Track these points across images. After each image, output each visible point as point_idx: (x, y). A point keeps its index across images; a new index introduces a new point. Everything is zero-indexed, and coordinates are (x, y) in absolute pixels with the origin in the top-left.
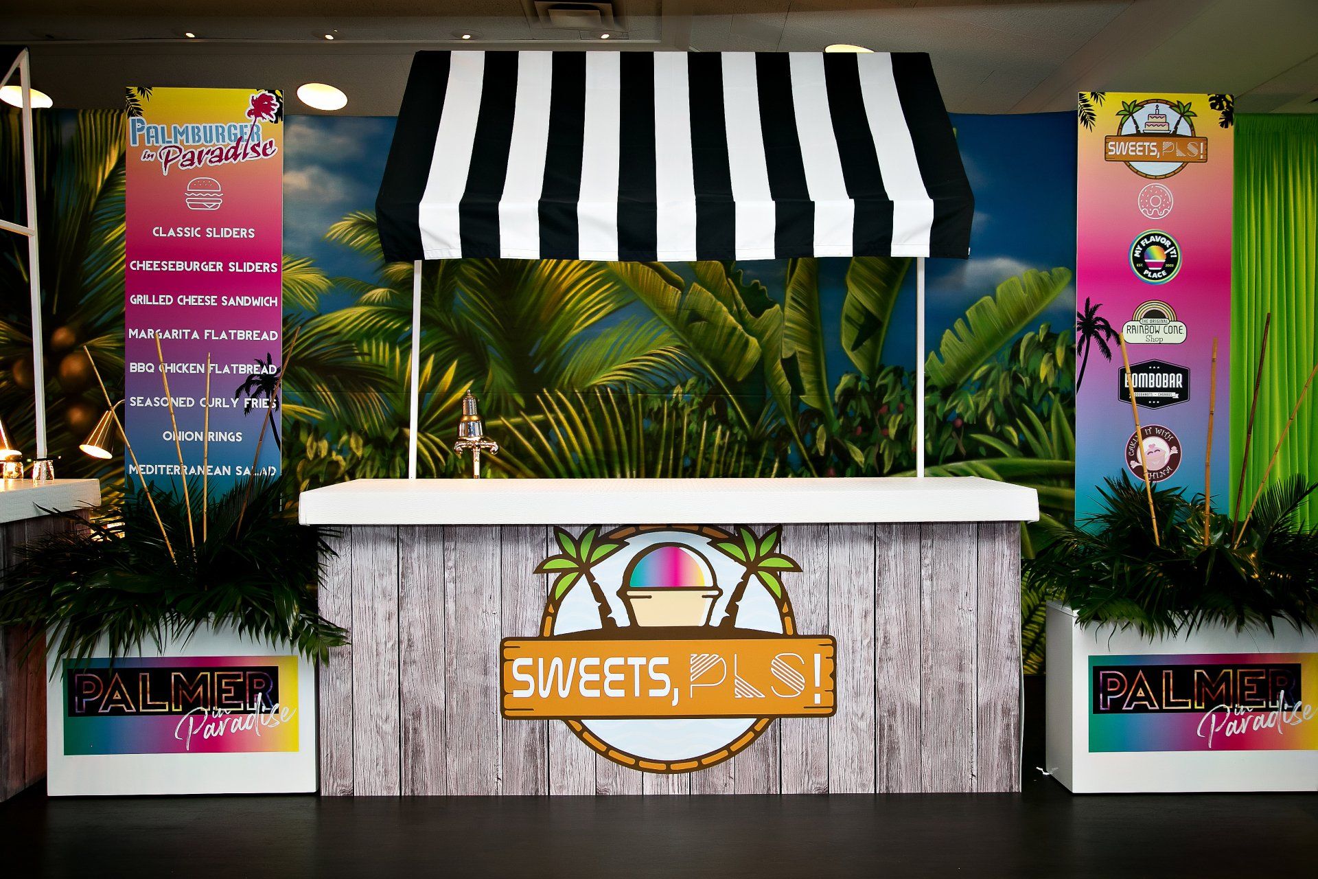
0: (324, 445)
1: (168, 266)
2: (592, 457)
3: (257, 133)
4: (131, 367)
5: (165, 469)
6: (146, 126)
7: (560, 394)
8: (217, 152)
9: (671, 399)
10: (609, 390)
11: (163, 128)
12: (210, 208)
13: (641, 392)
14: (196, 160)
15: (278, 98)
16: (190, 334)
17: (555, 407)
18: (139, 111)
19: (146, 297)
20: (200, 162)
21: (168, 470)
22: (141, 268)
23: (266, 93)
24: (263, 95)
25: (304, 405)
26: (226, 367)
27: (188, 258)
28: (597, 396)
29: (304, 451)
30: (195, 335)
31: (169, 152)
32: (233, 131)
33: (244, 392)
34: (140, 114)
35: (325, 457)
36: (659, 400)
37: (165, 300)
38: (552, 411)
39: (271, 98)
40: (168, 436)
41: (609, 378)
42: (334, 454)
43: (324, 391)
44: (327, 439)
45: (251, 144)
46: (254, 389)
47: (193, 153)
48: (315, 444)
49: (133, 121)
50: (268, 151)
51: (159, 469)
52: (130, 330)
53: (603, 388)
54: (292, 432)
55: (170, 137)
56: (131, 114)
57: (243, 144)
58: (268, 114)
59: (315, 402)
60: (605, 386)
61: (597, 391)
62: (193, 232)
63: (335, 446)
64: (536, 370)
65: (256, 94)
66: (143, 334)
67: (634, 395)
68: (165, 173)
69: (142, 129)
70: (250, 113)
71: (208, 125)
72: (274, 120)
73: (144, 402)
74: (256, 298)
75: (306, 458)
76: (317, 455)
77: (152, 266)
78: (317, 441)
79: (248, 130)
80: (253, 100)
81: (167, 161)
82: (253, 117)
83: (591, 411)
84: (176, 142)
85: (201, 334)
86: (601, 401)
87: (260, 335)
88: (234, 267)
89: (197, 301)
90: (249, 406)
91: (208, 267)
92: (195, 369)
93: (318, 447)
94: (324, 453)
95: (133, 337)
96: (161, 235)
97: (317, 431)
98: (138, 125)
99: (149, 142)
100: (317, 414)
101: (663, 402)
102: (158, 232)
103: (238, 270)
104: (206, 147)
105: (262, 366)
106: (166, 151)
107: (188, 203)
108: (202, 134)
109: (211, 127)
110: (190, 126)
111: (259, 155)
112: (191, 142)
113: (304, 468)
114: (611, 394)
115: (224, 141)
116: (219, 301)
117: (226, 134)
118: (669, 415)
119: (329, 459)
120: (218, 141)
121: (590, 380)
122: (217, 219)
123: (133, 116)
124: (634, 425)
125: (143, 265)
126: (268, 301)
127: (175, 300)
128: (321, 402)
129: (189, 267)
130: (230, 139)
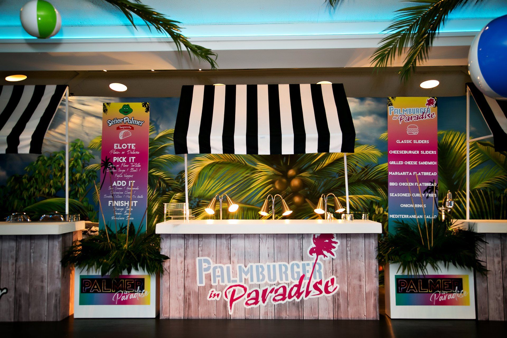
0: (381, 209)
1: (401, 152)
2: (476, 213)
3: (429, 111)
4: (390, 184)
5: (401, 216)
6: (394, 109)
7: (463, 191)
8: (417, 117)
9: (503, 194)
10: (481, 190)
11: (399, 110)
12: (414, 134)
13: (493, 191)
14: (410, 119)
15: (435, 100)
16: (409, 174)
17: (462, 196)
18: (392, 104)
19: (395, 162)
20: (411, 120)
21: (402, 216)
22: (393, 153)
23: (432, 98)
24: (431, 99)
25: (374, 195)
26: (420, 184)
27: (408, 150)
28: (477, 192)
29: (375, 211)
30: (410, 174)
31: (401, 117)
32: (422, 110)
33: (426, 192)
34: (392, 105)
35: (382, 214)
36: (499, 194)
37: (401, 163)
38: (461, 197)
39: (433, 100)
40: (402, 206)
41: (481, 186)
42: (385, 212)
43: (381, 191)
44: (382, 207)
45: (427, 114)
46: (429, 191)
47: (409, 117)
48: (378, 209)
49: (390, 107)
50: (433, 116)
51: (399, 216)
52: (390, 172)
53: (479, 190)
54: (370, 205)
55: (402, 112)
56: (389, 105)
57: (425, 114)
58: (432, 104)
59: (378, 195)
60: (480, 189)
61: (477, 190)
62: (409, 142)
63: (385, 209)
64: (455, 183)
65: (429, 99)
66: (394, 174)
67: (490, 192)
68: (400, 123)
69: (393, 110)
70: (427, 105)
71: (414, 108)
72: (434, 106)
73: (394, 195)
74: (430, 162)
75: (375, 214)
76: (379, 213)
77: (396, 152)
78: (379, 208)
79: (426, 110)
80: (428, 101)
81: (401, 120)
82: (428, 106)
83: (475, 197)
84: (404, 114)
85: (412, 173)
86: (478, 194)
87: (431, 174)
88: (422, 152)
89: (411, 163)
90: (428, 196)
91: (414, 153)
92: (411, 185)
93: (379, 210)
94: (381, 212)
95: (391, 174)
96: (399, 143)
97: (379, 205)
98: (392, 109)
99: (395, 114)
100: (379, 199)
101: (501, 194)
102: (398, 142)
103: (424, 153)
104: (413, 115)
105: (432, 184)
106: (401, 116)
107: (408, 133)
108: (412, 111)
109: (415, 109)
110: (408, 109)
111: (430, 117)
112: (408, 114)
113: (375, 217)
114: (482, 192)
115: (419, 113)
116: (418, 163)
117: (419, 111)
118: (503, 199)
119: (383, 214)
120: (417, 113)
121: (474, 187)
122: (417, 138)
123: (390, 106)
124: (491, 202)
125: (393, 152)
126: (433, 163)
127: (404, 163)
128: (380, 194)
129: (408, 152)
130: (421, 112)
